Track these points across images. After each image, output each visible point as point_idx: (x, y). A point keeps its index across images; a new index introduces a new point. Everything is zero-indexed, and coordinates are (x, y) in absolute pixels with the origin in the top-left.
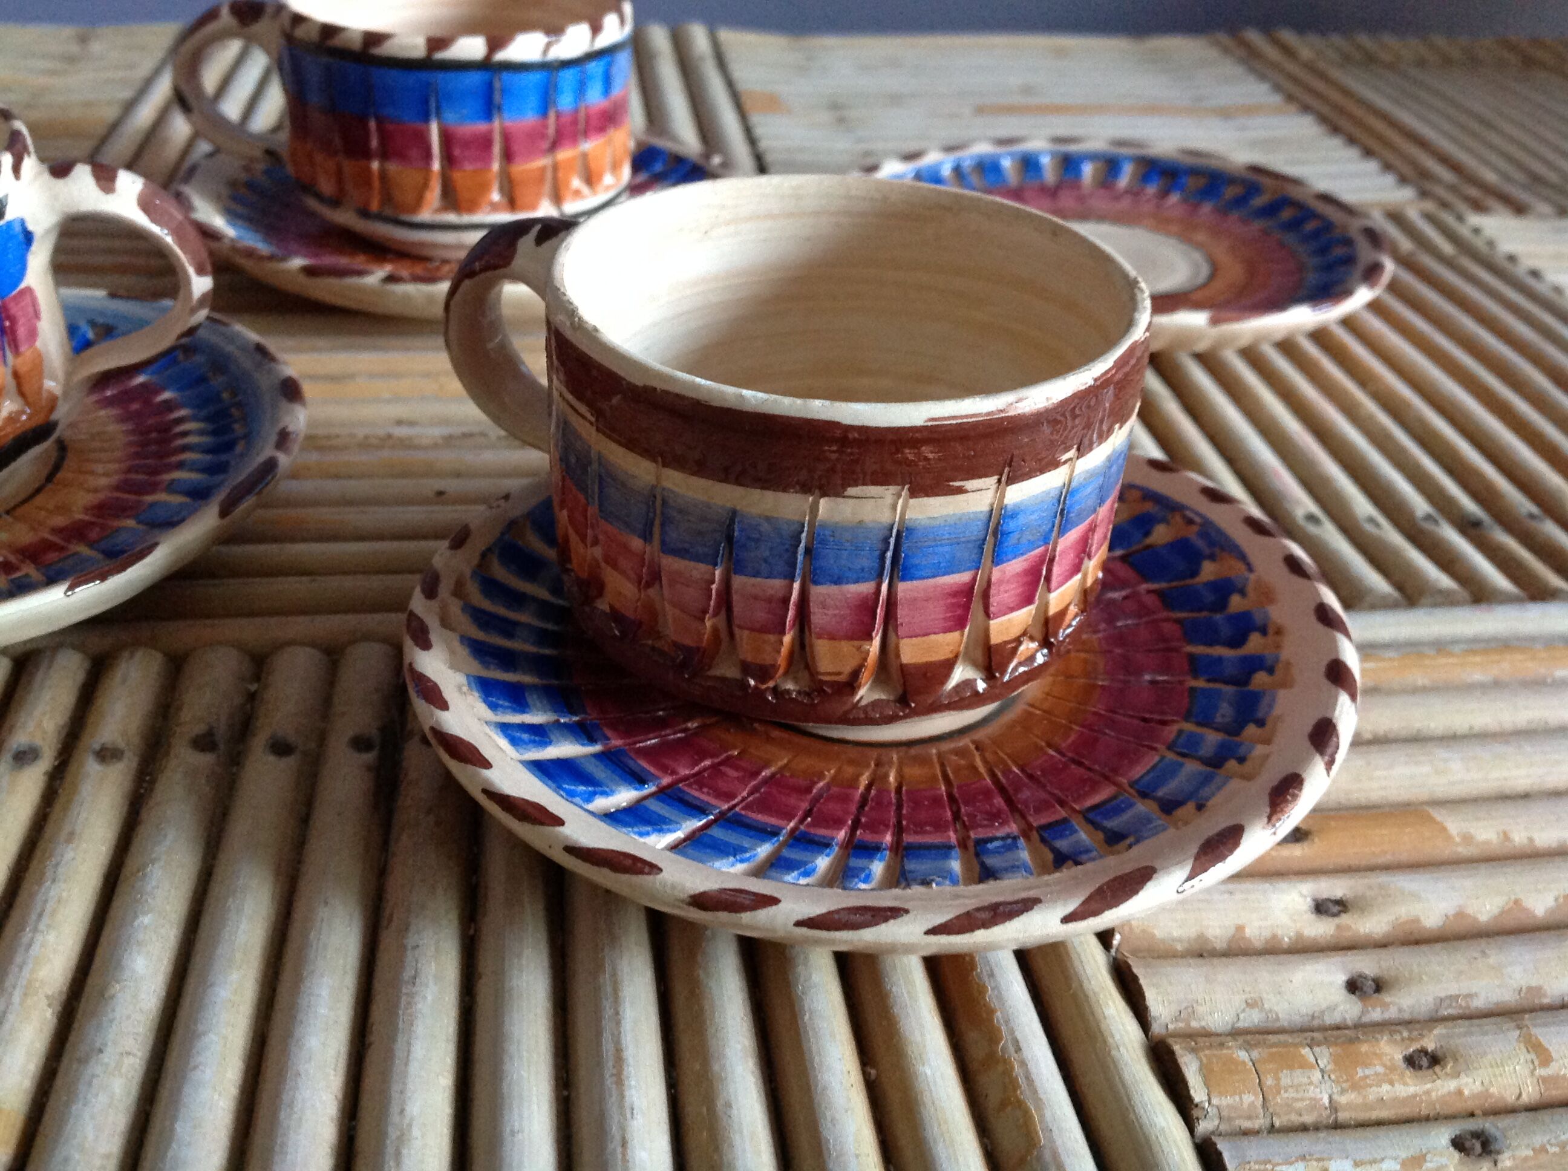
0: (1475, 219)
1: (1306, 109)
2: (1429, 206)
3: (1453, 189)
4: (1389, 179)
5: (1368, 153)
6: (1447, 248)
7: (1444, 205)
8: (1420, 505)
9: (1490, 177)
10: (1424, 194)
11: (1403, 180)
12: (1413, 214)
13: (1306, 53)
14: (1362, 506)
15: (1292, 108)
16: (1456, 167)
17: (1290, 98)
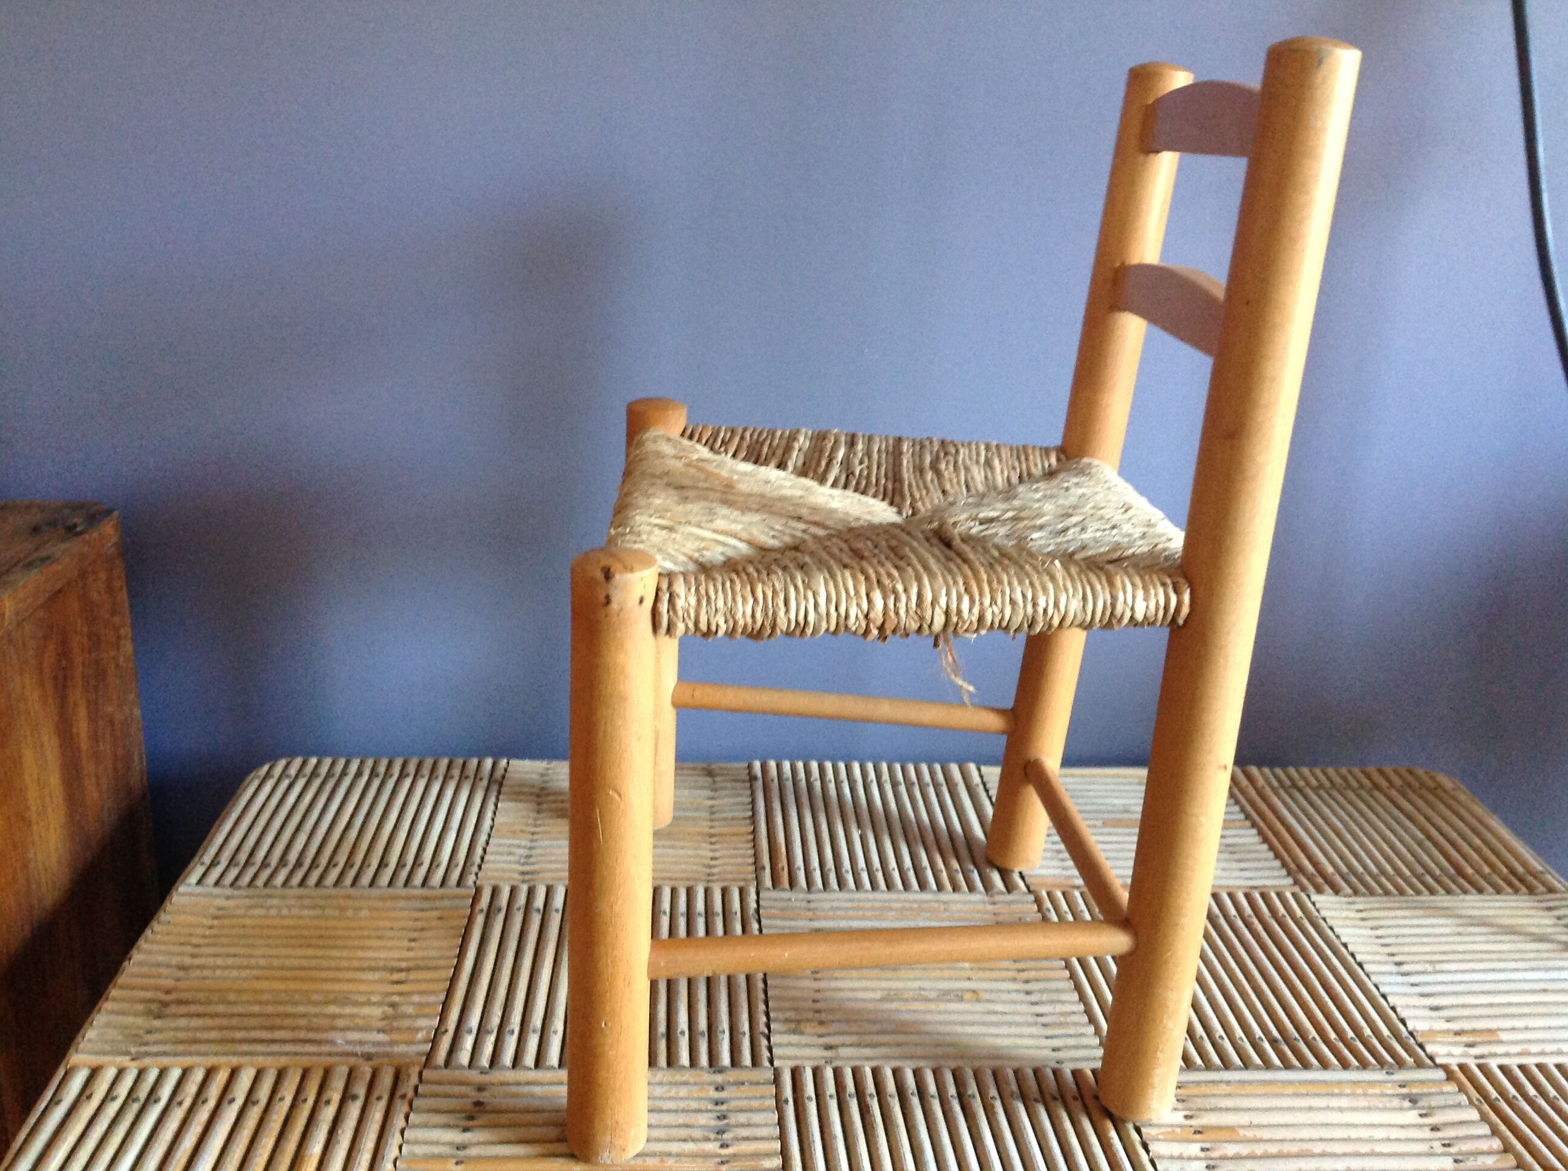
0: (1315, 897)
1: (1254, 825)
2: (1297, 889)
3: (1310, 879)
4: (1284, 872)
5: (1277, 856)
6: (1299, 913)
7: (1303, 889)
8: (1258, 1032)
9: (1330, 869)
10: (1296, 882)
11: (1289, 874)
12: (1289, 895)
13: (1261, 782)
14: (1239, 1032)
15: (1248, 823)
16: (1315, 864)
17: (1248, 817)
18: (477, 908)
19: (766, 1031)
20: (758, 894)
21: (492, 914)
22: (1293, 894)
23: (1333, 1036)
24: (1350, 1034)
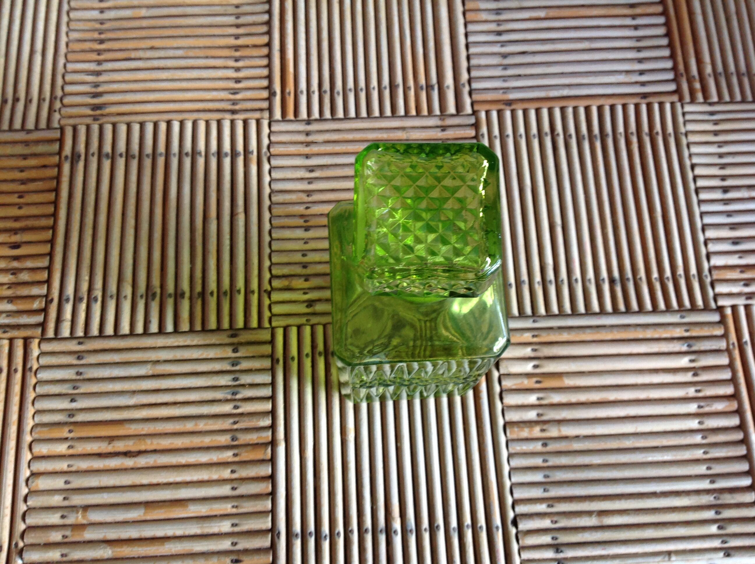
0: (687, 107)
2: (676, 97)
9: (709, 70)
10: (678, 88)
12: (668, 105)
14: (591, 274)
15: (660, 9)
18: (64, 154)
19: (269, 289)
20: (270, 126)
21: (75, 162)
22: (672, 104)
23: (655, 275)
24: (668, 273)
